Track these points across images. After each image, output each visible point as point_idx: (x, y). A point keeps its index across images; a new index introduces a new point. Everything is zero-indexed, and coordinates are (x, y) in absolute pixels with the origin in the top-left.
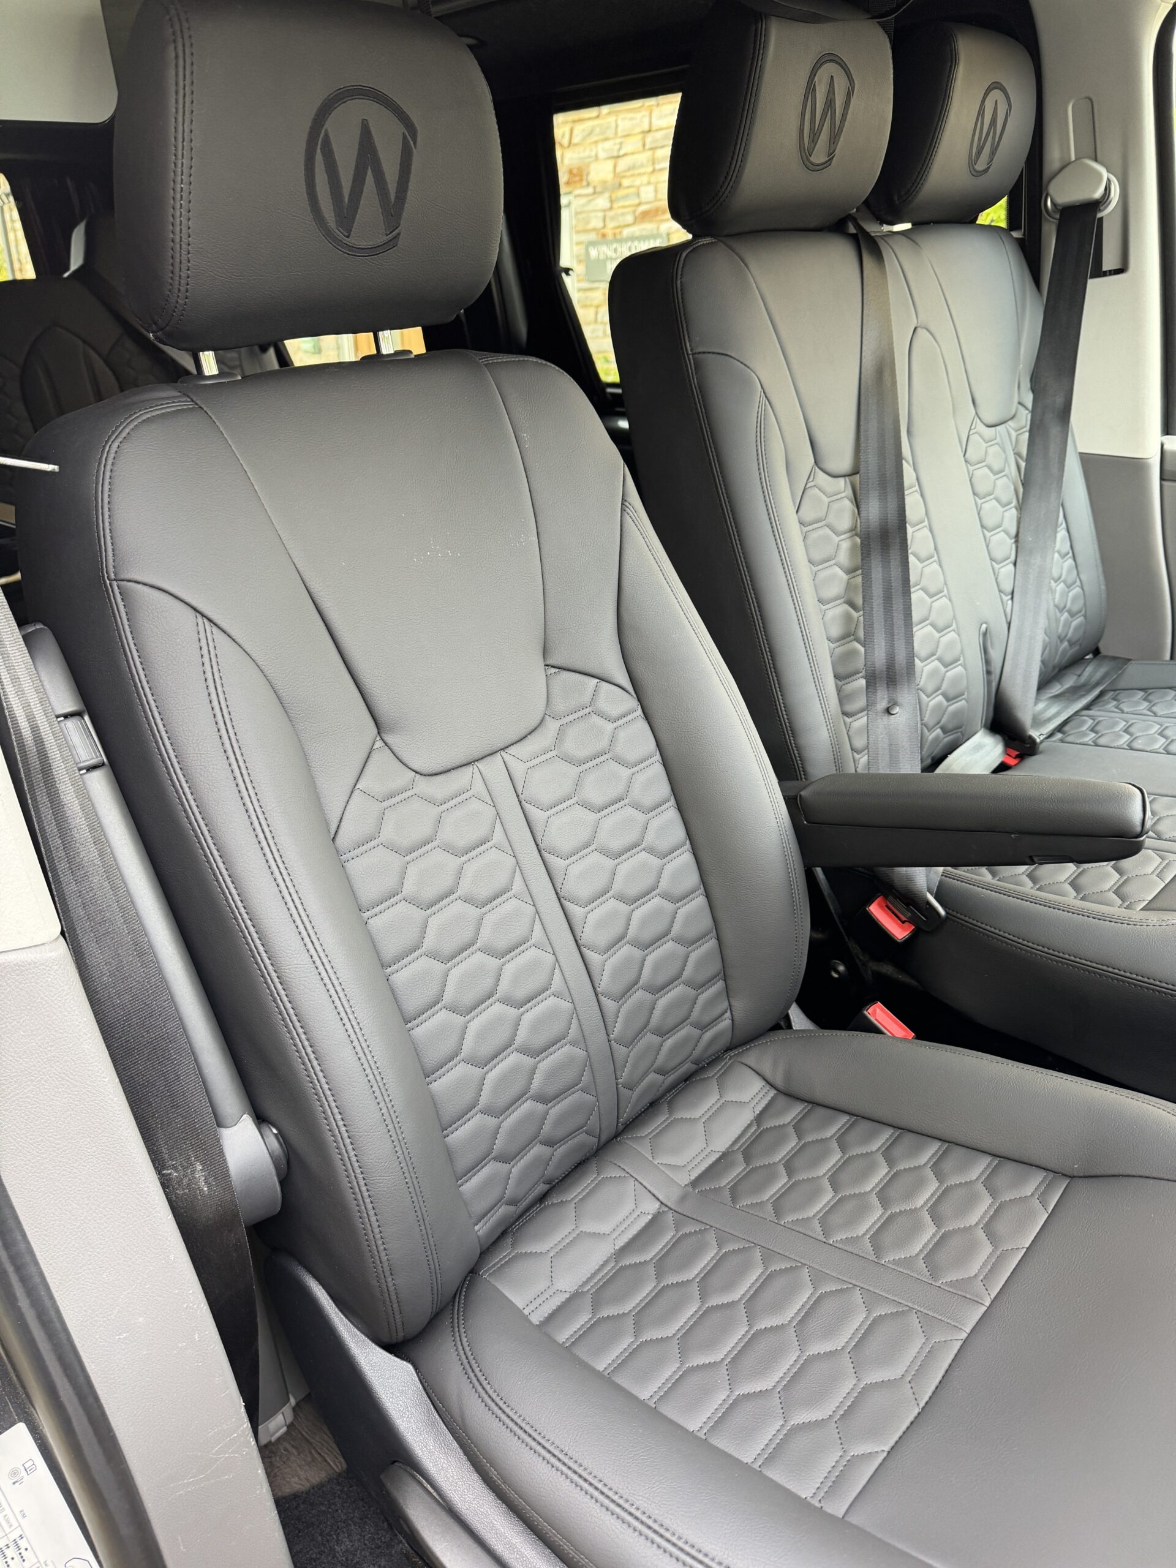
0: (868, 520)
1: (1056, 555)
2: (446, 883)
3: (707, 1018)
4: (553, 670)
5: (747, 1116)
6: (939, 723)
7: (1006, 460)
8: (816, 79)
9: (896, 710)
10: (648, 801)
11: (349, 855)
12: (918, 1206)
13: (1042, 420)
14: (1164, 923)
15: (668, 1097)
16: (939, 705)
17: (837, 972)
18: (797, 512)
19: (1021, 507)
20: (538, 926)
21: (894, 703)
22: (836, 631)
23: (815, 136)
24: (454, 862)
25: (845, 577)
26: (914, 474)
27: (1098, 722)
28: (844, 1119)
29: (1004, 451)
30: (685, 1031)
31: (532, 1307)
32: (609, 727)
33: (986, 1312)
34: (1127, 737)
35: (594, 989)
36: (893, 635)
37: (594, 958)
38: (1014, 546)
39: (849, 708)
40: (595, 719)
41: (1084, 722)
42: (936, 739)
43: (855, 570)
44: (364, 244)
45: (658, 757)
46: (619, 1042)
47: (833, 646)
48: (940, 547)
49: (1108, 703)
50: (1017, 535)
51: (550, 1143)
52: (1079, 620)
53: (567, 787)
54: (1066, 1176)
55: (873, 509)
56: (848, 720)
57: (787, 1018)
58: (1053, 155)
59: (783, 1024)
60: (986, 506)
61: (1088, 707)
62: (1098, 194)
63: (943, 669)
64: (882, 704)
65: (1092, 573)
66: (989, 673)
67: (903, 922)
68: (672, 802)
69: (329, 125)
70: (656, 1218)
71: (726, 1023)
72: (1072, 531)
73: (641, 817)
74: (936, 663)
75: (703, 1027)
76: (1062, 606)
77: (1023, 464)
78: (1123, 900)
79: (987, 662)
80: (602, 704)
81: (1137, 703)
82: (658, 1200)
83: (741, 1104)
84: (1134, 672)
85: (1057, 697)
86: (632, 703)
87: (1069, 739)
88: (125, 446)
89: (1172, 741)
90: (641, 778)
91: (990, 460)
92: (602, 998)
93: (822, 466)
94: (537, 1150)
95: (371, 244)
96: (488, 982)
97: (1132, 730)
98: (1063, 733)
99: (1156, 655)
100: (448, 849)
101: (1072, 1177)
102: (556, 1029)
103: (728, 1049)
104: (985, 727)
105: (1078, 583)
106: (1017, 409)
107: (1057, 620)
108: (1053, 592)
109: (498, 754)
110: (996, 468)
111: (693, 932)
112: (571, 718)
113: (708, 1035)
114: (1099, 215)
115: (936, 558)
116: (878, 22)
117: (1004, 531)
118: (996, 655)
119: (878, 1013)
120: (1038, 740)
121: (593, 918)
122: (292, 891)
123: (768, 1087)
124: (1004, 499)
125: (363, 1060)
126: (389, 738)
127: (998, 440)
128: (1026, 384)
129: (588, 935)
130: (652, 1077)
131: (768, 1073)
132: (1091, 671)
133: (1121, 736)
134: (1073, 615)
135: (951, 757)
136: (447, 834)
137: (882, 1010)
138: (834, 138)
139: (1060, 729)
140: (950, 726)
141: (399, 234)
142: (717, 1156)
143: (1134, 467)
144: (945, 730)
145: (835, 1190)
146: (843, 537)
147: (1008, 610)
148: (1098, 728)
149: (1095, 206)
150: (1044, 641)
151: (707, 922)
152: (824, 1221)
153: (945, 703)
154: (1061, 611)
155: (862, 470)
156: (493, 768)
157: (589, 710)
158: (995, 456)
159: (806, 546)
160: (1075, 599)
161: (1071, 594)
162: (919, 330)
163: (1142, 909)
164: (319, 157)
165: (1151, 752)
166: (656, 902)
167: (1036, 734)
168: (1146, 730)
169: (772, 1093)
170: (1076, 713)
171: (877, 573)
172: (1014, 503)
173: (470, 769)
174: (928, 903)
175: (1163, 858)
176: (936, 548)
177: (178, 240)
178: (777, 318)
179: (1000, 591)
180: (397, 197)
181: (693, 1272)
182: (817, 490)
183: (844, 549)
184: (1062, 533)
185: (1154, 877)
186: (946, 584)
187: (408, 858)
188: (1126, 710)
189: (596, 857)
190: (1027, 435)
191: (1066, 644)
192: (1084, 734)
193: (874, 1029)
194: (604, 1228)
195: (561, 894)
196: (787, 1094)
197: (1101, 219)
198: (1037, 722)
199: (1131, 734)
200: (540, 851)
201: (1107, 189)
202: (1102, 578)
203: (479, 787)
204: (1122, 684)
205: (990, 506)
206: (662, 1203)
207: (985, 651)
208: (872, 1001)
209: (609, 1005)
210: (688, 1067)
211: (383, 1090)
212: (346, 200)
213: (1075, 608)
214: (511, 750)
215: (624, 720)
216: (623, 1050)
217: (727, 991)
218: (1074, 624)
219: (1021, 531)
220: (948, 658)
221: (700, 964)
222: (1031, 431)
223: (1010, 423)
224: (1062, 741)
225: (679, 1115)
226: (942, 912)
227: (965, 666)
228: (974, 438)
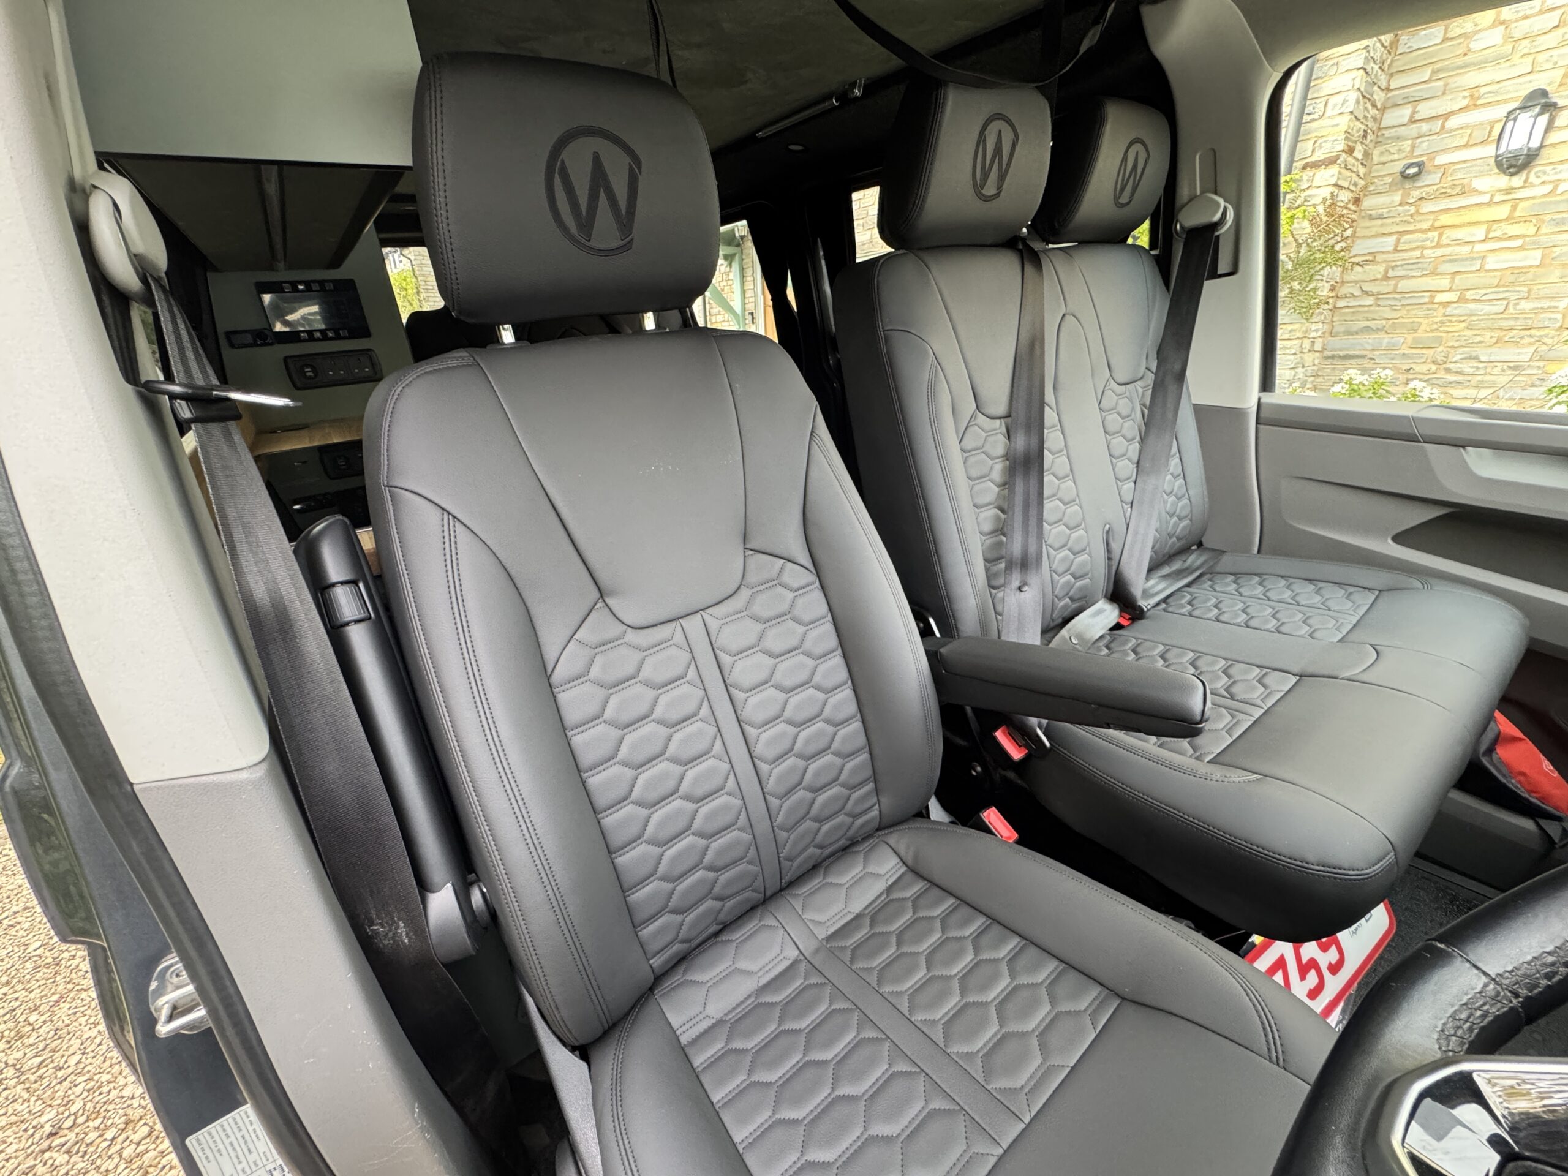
0: (1015, 450)
1: (1169, 477)
2: (643, 709)
3: (858, 810)
4: (751, 552)
5: (880, 886)
6: (1067, 594)
7: (1133, 408)
8: (986, 132)
9: (1026, 588)
10: (818, 650)
11: (561, 689)
12: (989, 1000)
13: (1163, 381)
14: (1226, 780)
15: (826, 863)
16: (1068, 582)
17: (975, 771)
18: (960, 443)
19: (1142, 441)
20: (718, 742)
21: (1025, 584)
22: (987, 527)
23: (985, 176)
24: (651, 694)
25: (997, 489)
26: (1057, 418)
27: (1195, 598)
28: (951, 901)
29: (1132, 402)
30: (840, 818)
31: (684, 1028)
32: (791, 595)
33: (1024, 1130)
34: (1216, 611)
35: (762, 789)
36: (1028, 534)
37: (764, 767)
38: (1135, 470)
39: (995, 583)
40: (780, 589)
41: (1184, 596)
42: (1066, 606)
43: (1005, 484)
44: (602, 246)
45: (829, 617)
46: (782, 828)
47: (984, 538)
48: (1075, 469)
49: (1205, 582)
50: (1138, 463)
51: (720, 898)
52: (1186, 522)
53: (752, 639)
54: (1118, 995)
55: (1020, 442)
56: (993, 591)
57: (927, 808)
58: (1184, 192)
59: (923, 813)
60: (1114, 441)
61: (1188, 585)
62: (1217, 217)
63: (1072, 556)
64: (1016, 583)
65: (1198, 489)
66: (1109, 559)
67: (1020, 746)
68: (839, 651)
69: (565, 155)
70: (795, 963)
71: (875, 812)
72: (1183, 459)
73: (811, 663)
74: (1067, 552)
75: (856, 816)
76: (1172, 512)
77: (1146, 412)
78: (1195, 750)
79: (1109, 551)
80: (786, 578)
81: (1228, 585)
82: (798, 948)
83: (879, 876)
84: (1226, 562)
85: (1165, 577)
86: (812, 578)
87: (1170, 609)
88: (407, 390)
89: (1252, 617)
90: (813, 634)
91: (1120, 409)
92: (768, 796)
93: (982, 411)
94: (709, 904)
95: (609, 247)
96: (671, 784)
97: (1220, 606)
98: (1167, 604)
99: (1247, 550)
100: (647, 684)
101: (1123, 999)
102: (728, 818)
103: (878, 830)
104: (1106, 597)
105: (1187, 496)
106: (1145, 373)
107: (1168, 523)
108: (1165, 502)
109: (698, 615)
110: (1124, 413)
111: (849, 748)
112: (762, 587)
113: (860, 822)
114: (1217, 233)
115: (1071, 477)
116: (1036, 87)
117: (1129, 459)
118: (1116, 547)
119: (992, 816)
120: (1145, 609)
121: (765, 737)
122: (490, 721)
123: (901, 864)
124: (1129, 436)
125: (534, 854)
126: (608, 600)
127: (1127, 394)
128: (1153, 355)
129: (759, 750)
130: (811, 850)
131: (902, 853)
132: (1194, 559)
133: (1211, 610)
134: (1180, 519)
135: (1077, 619)
136: (646, 672)
137: (995, 813)
138: (1002, 177)
139: (1165, 600)
140: (1076, 597)
141: (632, 239)
142: (852, 916)
143: (1236, 415)
144: (1072, 599)
145: (928, 969)
146: (997, 460)
147: (1128, 515)
148: (1194, 602)
149: (1215, 226)
150: (1155, 536)
151: (861, 740)
152: (912, 998)
153: (1073, 580)
154: (1171, 516)
155: (1013, 414)
156: (693, 625)
157: (776, 582)
158: (1124, 406)
159: (965, 467)
160: (1183, 507)
161: (1180, 504)
162: (1067, 316)
163: (1208, 762)
164: (558, 181)
165: (1234, 624)
166: (820, 725)
167: (1143, 603)
168: (1232, 607)
169: (904, 869)
170: (1179, 590)
171: (1019, 487)
172: (1138, 438)
173: (674, 623)
174: (1038, 736)
175: (1233, 717)
176: (1071, 470)
177: (443, 240)
178: (950, 305)
179: (1122, 501)
180: (627, 212)
181: (804, 1023)
182: (976, 428)
183: (998, 470)
184: (1175, 462)
185: (1224, 733)
186: (1078, 495)
187: (611, 691)
188: (1218, 589)
189: (772, 691)
190: (1150, 391)
191: (1174, 539)
192: (1183, 607)
193: (986, 829)
194: (753, 967)
195: (740, 718)
196: (915, 871)
197: (1218, 237)
198: (1146, 594)
199: (1219, 609)
200: (726, 686)
201: (1224, 214)
202: (1206, 493)
203: (679, 637)
204: (1218, 569)
205: (1118, 442)
206: (801, 952)
207: (1108, 544)
208: (987, 806)
209: (774, 802)
210: (843, 842)
211: (550, 876)
212: (584, 213)
213: (1183, 514)
214: (710, 611)
215: (804, 590)
216: (785, 834)
217: (877, 791)
218: (1182, 525)
219: (1142, 459)
220: (1077, 549)
221: (854, 771)
222: (1153, 388)
223: (1138, 382)
224: (1165, 610)
225: (829, 880)
226: (1047, 744)
227: (1090, 555)
228: (1108, 393)
